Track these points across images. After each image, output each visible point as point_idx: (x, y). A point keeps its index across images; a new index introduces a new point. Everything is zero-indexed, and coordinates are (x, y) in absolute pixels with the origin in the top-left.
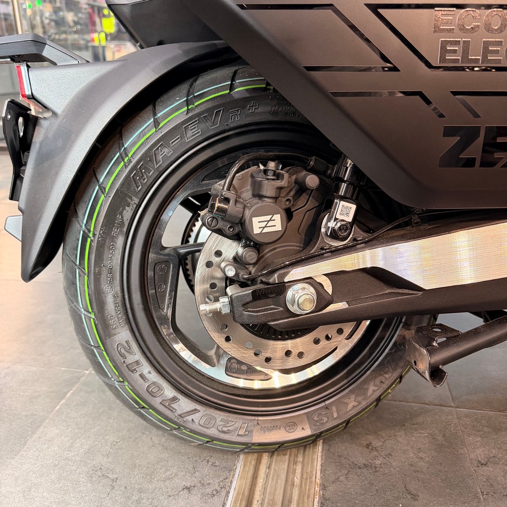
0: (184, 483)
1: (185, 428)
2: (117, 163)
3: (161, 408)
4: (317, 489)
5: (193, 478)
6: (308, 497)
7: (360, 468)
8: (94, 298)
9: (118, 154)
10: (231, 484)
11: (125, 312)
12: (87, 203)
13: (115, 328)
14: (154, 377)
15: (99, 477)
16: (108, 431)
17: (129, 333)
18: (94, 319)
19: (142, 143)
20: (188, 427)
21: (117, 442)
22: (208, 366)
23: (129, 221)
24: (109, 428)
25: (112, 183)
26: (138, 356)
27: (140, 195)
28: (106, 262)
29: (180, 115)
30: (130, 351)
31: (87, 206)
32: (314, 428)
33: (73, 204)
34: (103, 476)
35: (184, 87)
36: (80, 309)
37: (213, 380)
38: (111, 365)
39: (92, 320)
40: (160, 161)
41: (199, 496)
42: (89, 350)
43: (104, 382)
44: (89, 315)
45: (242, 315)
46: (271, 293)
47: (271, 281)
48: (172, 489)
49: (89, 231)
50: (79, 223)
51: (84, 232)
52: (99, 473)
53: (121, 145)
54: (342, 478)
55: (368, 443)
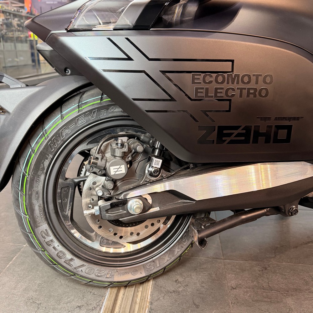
0: (77, 304)
1: (78, 275)
2: (41, 137)
3: (65, 265)
4: (148, 304)
5: (82, 302)
6: (143, 309)
7: (171, 293)
8: (28, 207)
9: (42, 133)
10: (103, 304)
11: (45, 214)
12: (25, 158)
13: (40, 223)
14: (60, 248)
15: (31, 303)
16: (36, 278)
17: (47, 225)
18: (28, 218)
19: (55, 128)
20: (79, 274)
21: (41, 284)
22: (90, 242)
23: (47, 167)
24: (37, 276)
25: (39, 148)
26: (52, 237)
27: (53, 153)
28: (35, 189)
29: (75, 113)
30: (48, 235)
31: (25, 159)
32: (147, 272)
33: (17, 158)
34: (33, 302)
35: (77, 98)
36: (21, 213)
37: (93, 249)
38: (37, 242)
39: (27, 219)
40: (64, 136)
41: (85, 310)
42: (26, 234)
43: (34, 251)
44: (26, 216)
45: (105, 216)
46: (120, 204)
47: (120, 198)
48: (71, 308)
49: (26, 172)
50: (21, 168)
51: (23, 173)
52: (31, 301)
53: (44, 128)
54: (161, 298)
55: (176, 279)
